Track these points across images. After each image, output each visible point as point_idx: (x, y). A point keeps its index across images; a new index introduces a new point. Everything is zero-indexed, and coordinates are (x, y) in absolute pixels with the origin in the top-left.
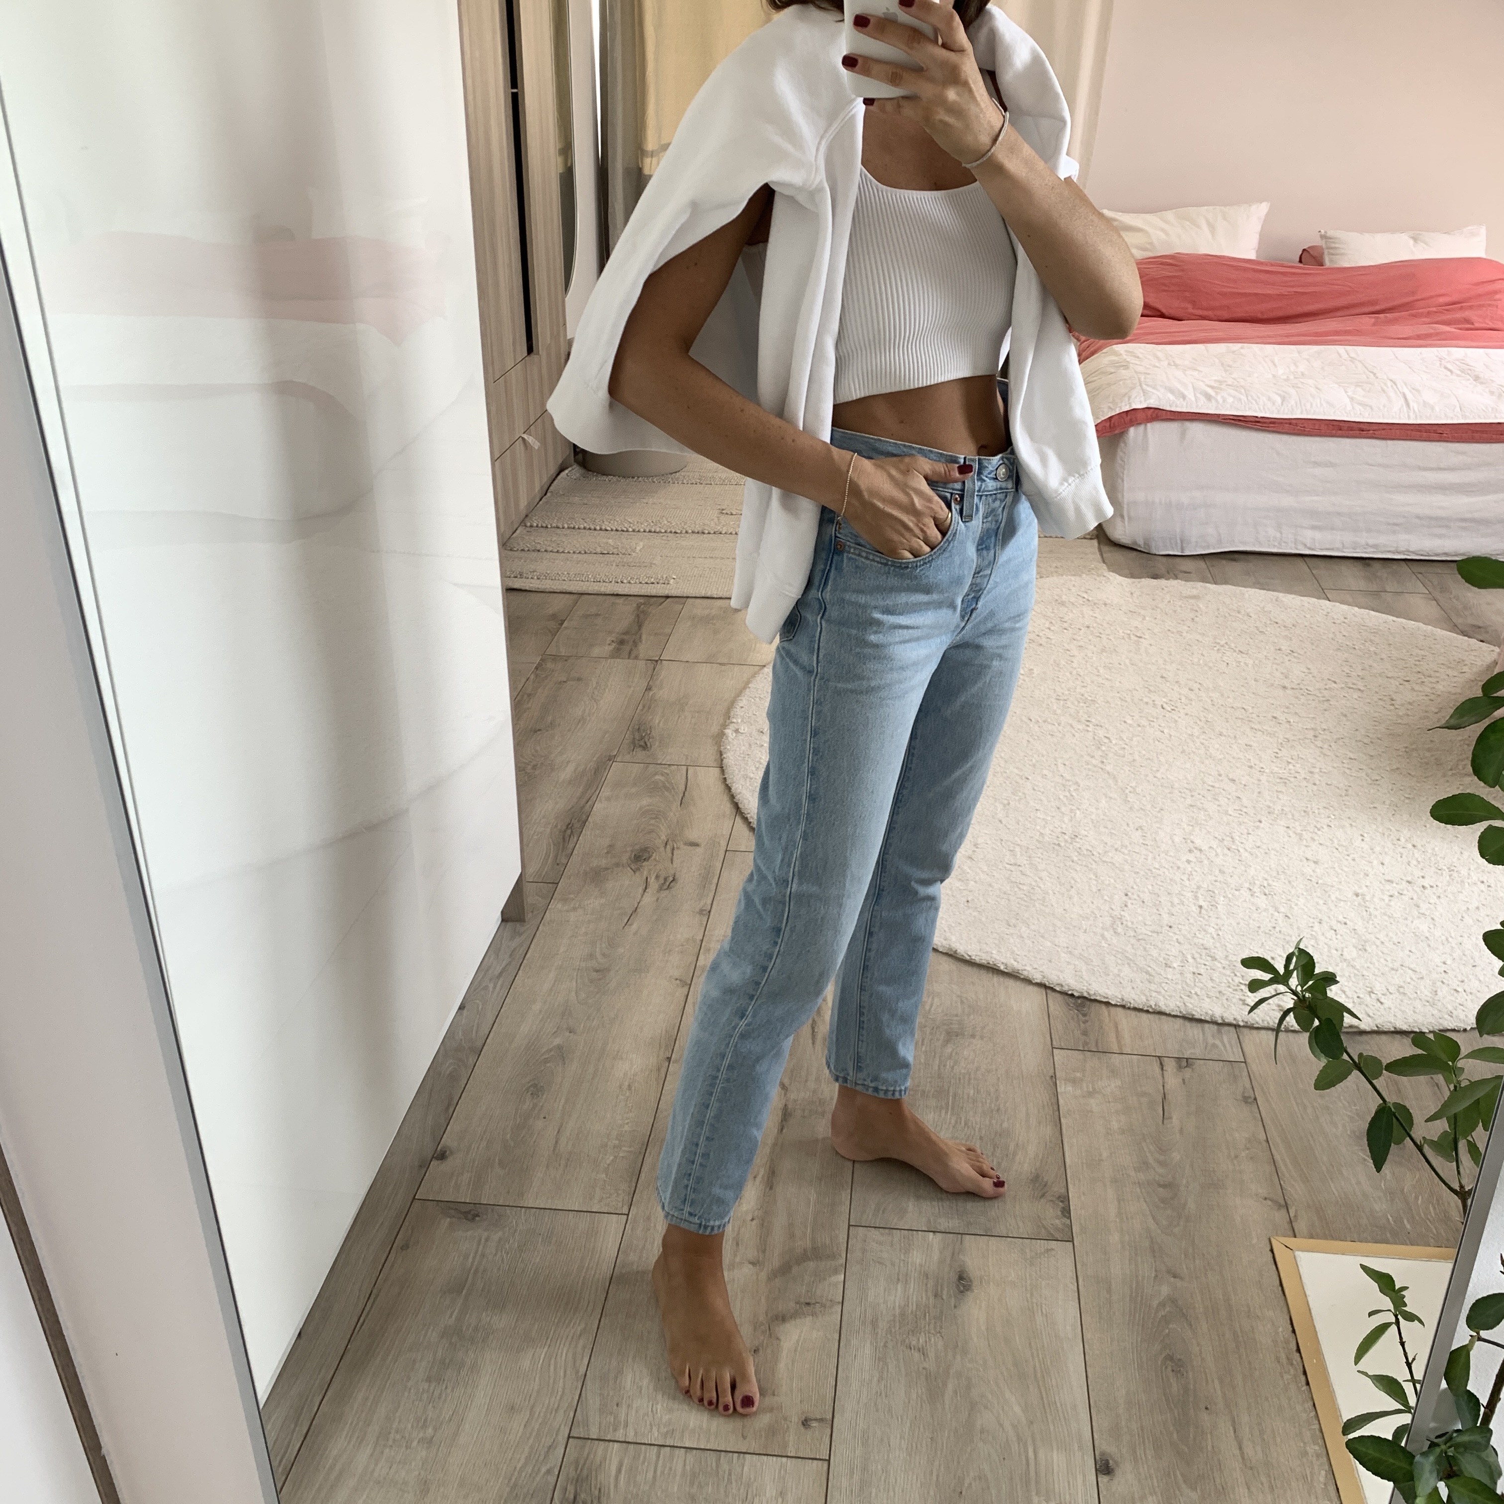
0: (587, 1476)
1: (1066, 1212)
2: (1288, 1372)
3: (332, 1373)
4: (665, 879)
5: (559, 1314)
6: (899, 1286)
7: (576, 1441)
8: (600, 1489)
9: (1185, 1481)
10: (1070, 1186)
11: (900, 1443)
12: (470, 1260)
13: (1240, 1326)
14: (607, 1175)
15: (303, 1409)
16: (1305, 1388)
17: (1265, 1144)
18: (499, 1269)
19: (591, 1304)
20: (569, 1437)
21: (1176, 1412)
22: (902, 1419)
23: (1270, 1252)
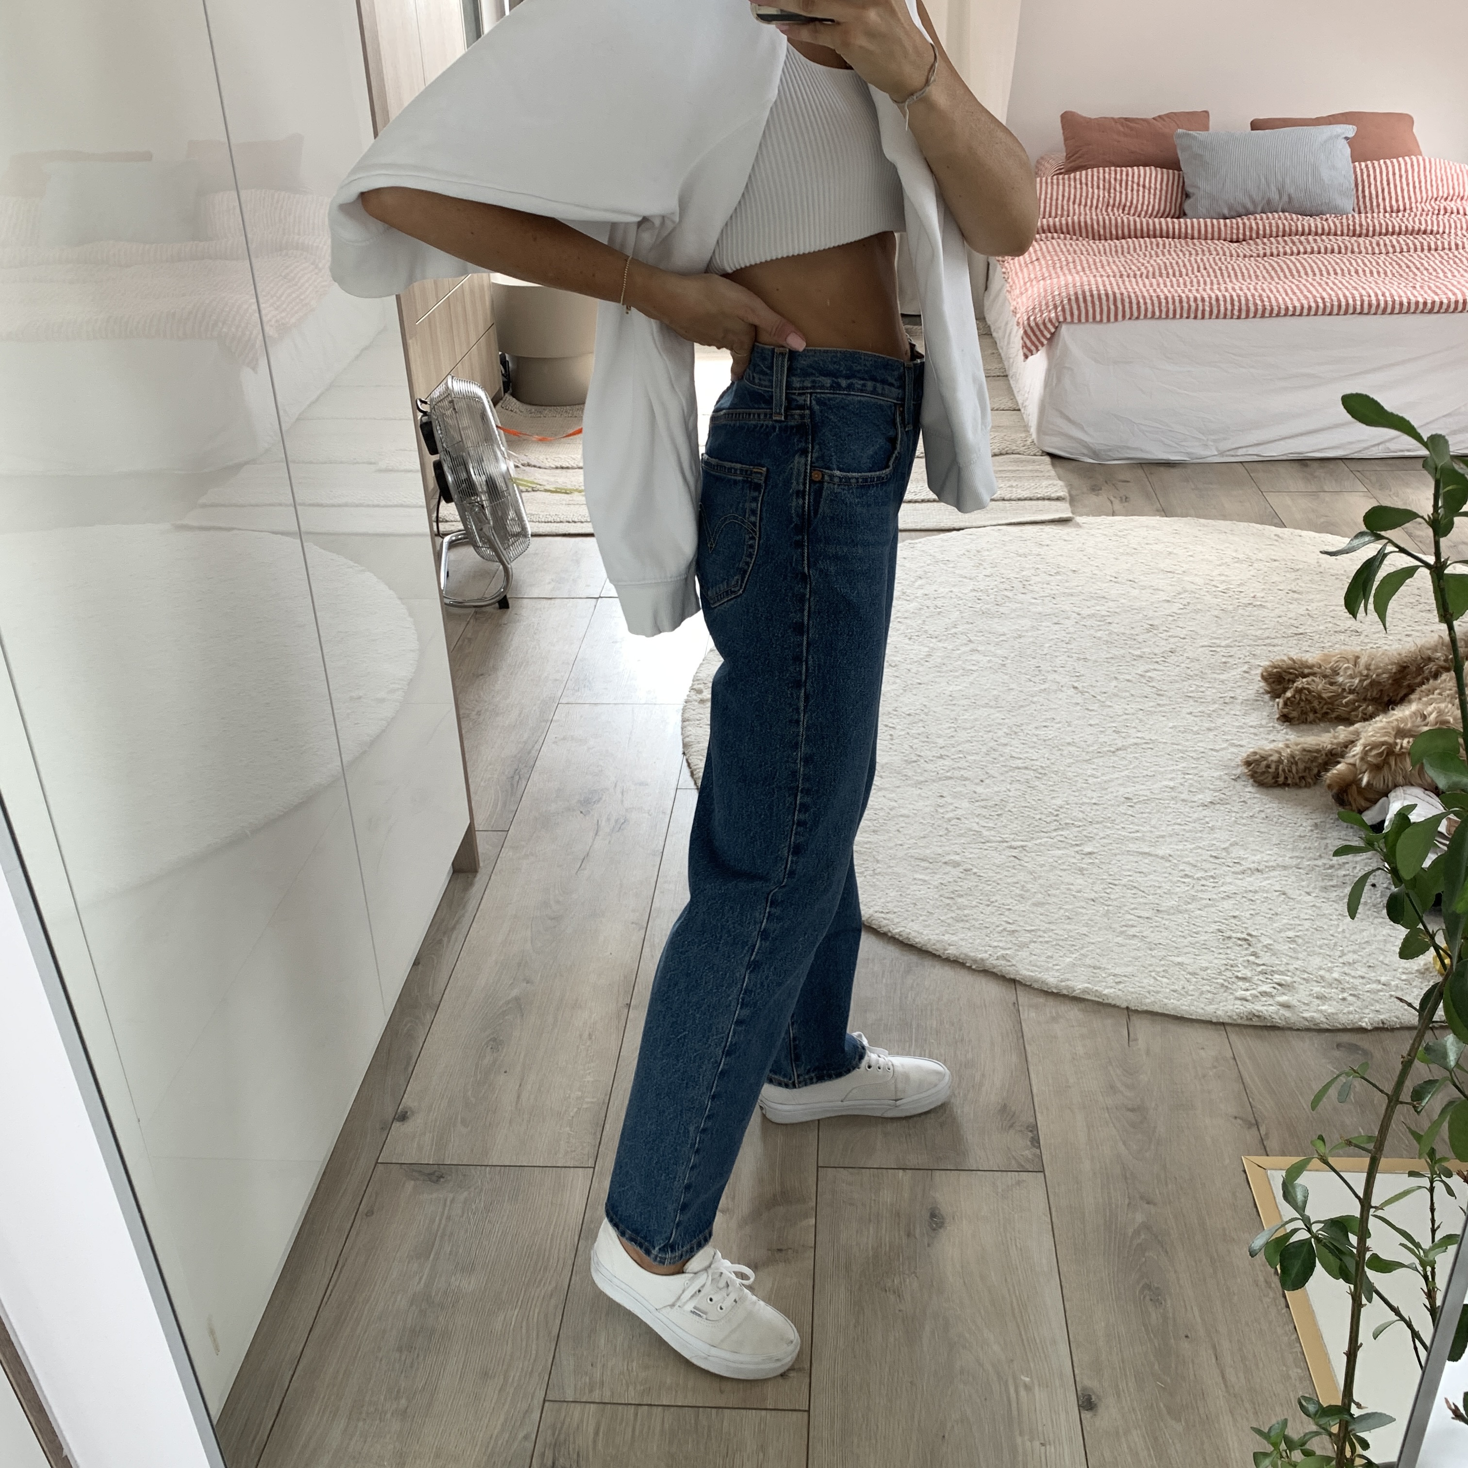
0: (565, 1440)
1: (1036, 1141)
2: (1268, 1295)
4: (617, 821)
5: (529, 1274)
6: (871, 1229)
7: (551, 1403)
8: (578, 1454)
9: (1169, 1413)
10: (1038, 1114)
11: (880, 1389)
12: (436, 1224)
13: (1216, 1250)
14: (571, 1128)
15: (273, 1386)
16: (1284, 1311)
17: (1232, 1062)
18: (466, 1231)
19: (561, 1261)
20: (544, 1401)
21: (1156, 1342)
22: (880, 1365)
23: (1243, 1173)
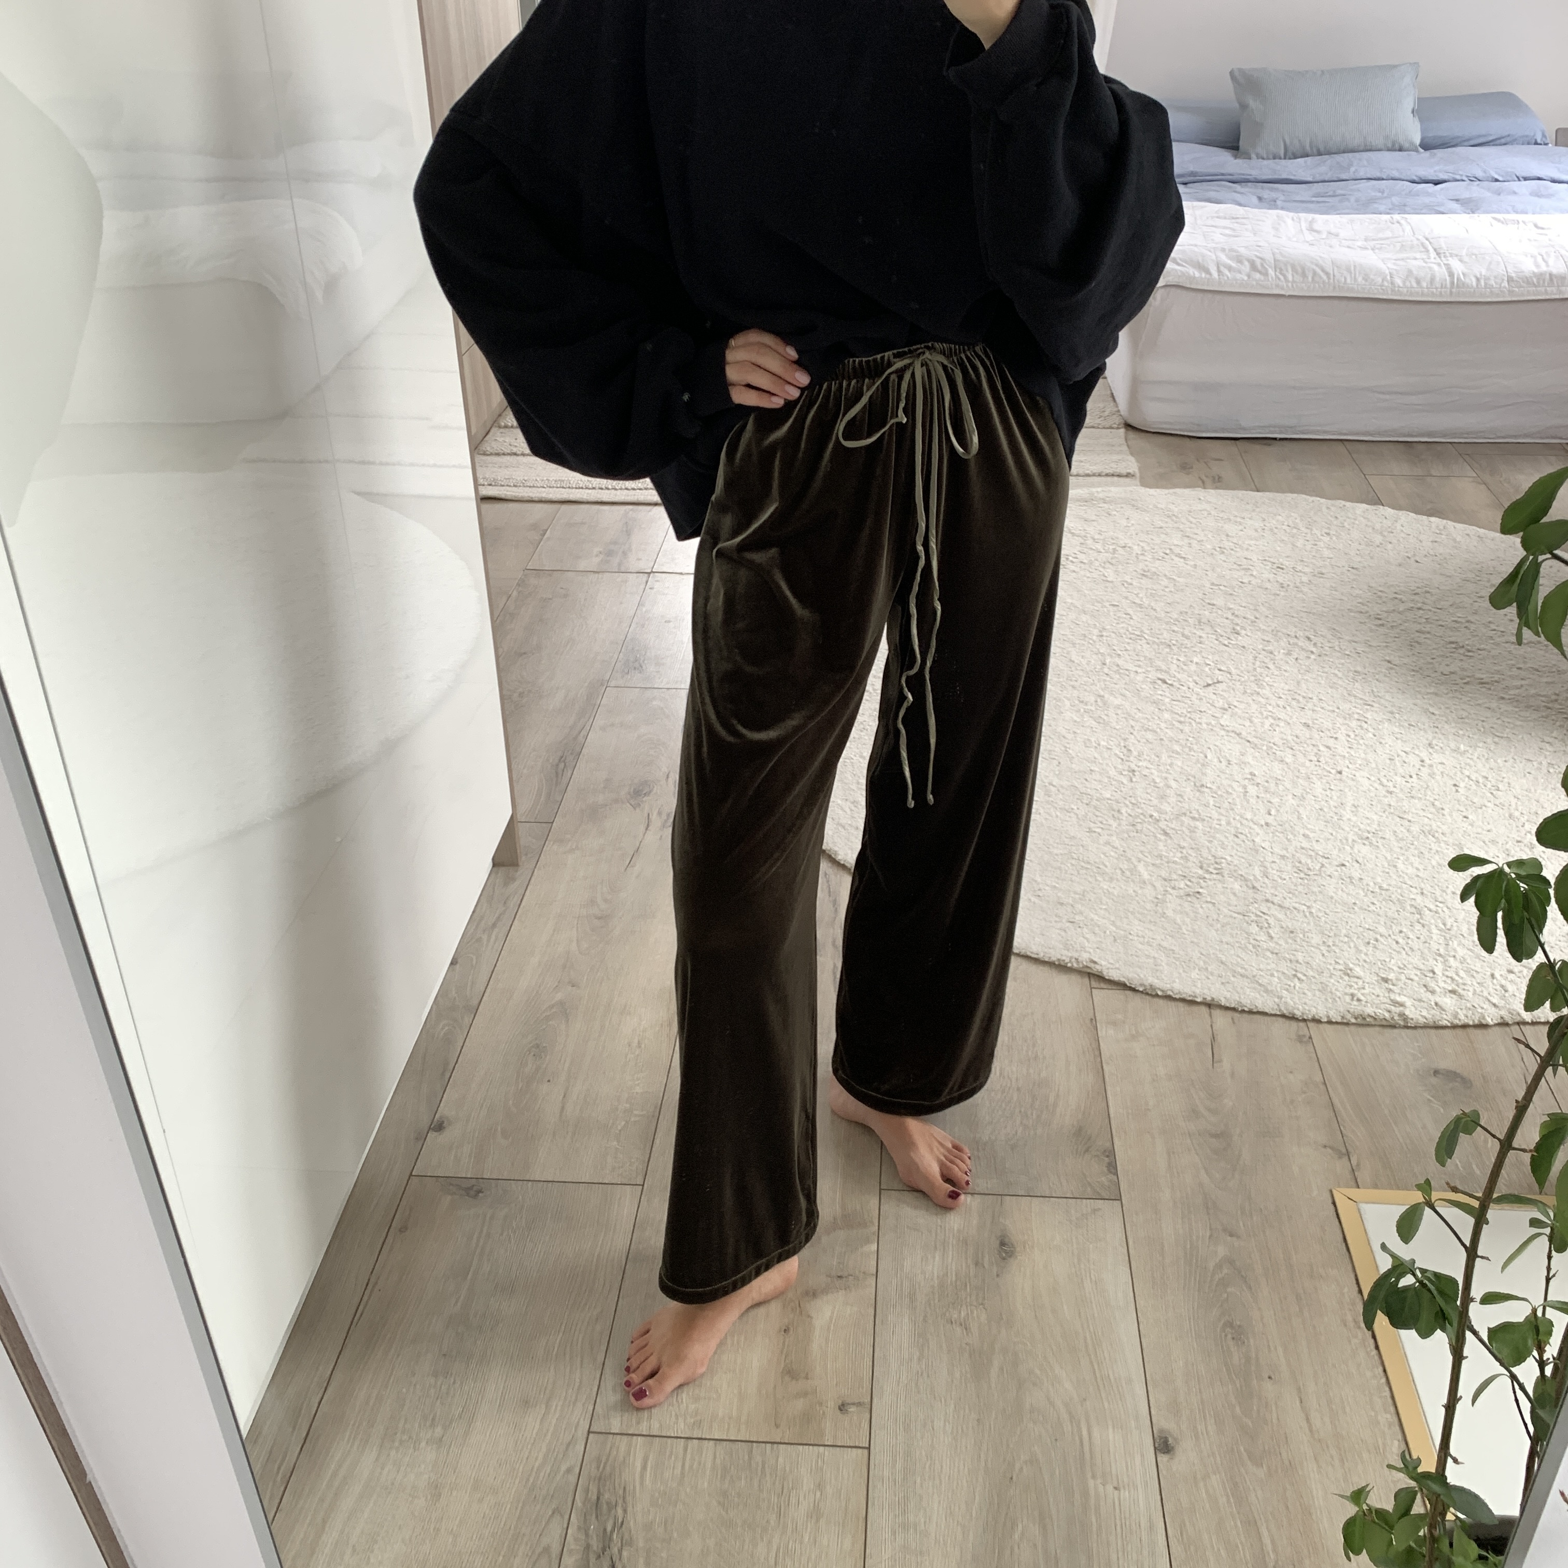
0: (610, 1474)
1: (1112, 1167)
2: (1356, 1337)
3: (331, 1369)
5: (573, 1297)
6: (937, 1258)
7: (596, 1435)
8: (625, 1488)
9: (1249, 1458)
10: (1116, 1139)
11: (945, 1425)
12: (475, 1240)
13: (1303, 1287)
14: (618, 1142)
15: (301, 1410)
16: (1374, 1352)
17: (1322, 1087)
18: (506, 1251)
19: (607, 1285)
20: (589, 1432)
21: (1237, 1382)
22: (945, 1401)
23: (1332, 1206)
